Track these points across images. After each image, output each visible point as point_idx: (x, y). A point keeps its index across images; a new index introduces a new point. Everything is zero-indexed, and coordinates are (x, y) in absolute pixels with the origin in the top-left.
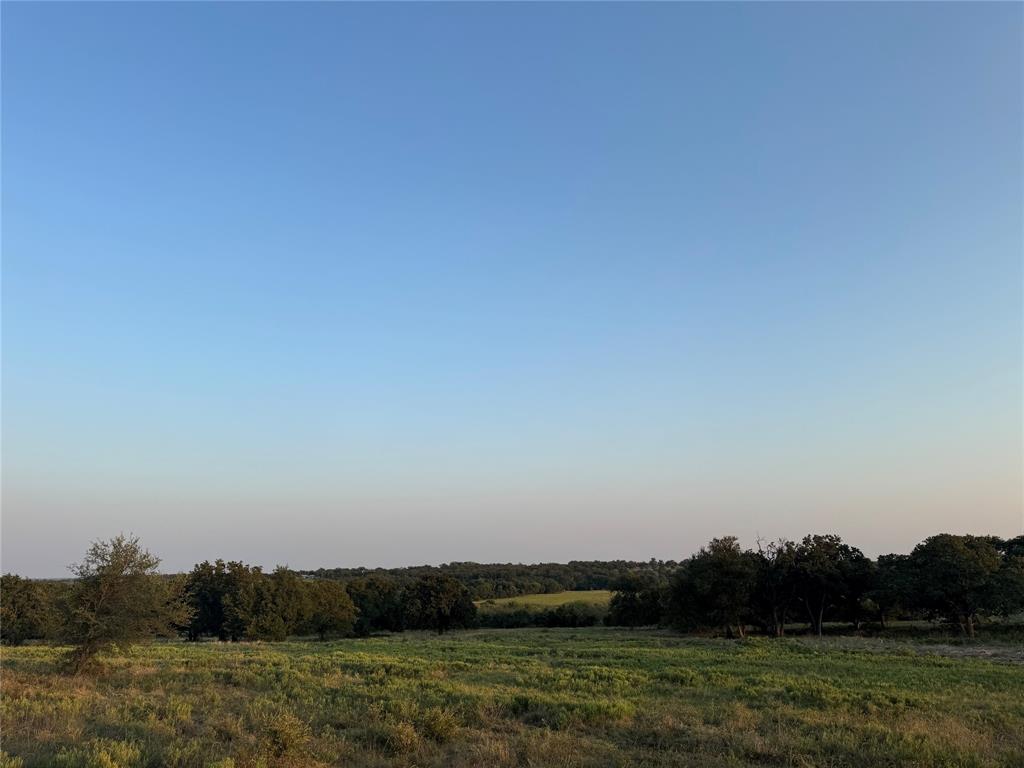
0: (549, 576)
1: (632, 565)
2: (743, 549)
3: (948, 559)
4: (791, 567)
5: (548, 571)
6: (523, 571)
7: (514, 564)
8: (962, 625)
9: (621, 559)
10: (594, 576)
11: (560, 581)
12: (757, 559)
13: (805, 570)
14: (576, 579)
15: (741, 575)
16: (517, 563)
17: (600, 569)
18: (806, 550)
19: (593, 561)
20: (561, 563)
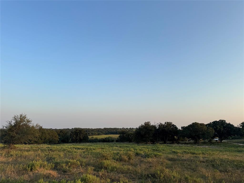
0: (99, 131)
1: (118, 129)
2: (151, 125)
3: (197, 127)
4: (162, 129)
5: (99, 130)
6: (93, 130)
7: (90, 128)
8: (198, 142)
9: (116, 128)
10: (110, 131)
11: (102, 132)
12: (154, 127)
13: (165, 129)
14: (105, 132)
15: (151, 130)
16: (91, 128)
17: (111, 130)
18: (165, 125)
19: (109, 128)
20: (102, 128)
